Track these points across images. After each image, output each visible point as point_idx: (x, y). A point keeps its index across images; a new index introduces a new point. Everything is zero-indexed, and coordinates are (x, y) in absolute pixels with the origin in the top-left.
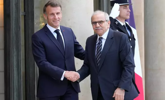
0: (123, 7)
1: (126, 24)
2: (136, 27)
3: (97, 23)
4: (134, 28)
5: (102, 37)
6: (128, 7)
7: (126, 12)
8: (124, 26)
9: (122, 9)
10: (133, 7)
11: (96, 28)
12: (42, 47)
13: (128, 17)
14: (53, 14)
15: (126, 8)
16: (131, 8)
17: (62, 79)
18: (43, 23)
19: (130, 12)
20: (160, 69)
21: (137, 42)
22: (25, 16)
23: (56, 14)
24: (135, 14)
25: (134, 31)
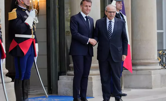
0: (118, 2)
1: (120, 12)
2: (126, 14)
3: (112, 13)
4: (125, 15)
5: (112, 20)
6: (121, 2)
7: (120, 5)
8: (118, 14)
9: (118, 3)
10: (124, 3)
11: (110, 15)
12: (76, 24)
13: (121, 9)
14: (87, 6)
15: (120, 3)
16: (123, 3)
17: (88, 43)
18: (70, 12)
19: (122, 6)
20: (141, 40)
21: (126, 24)
22: (59, 8)
23: (88, 7)
24: (125, 6)
25: (125, 17)
